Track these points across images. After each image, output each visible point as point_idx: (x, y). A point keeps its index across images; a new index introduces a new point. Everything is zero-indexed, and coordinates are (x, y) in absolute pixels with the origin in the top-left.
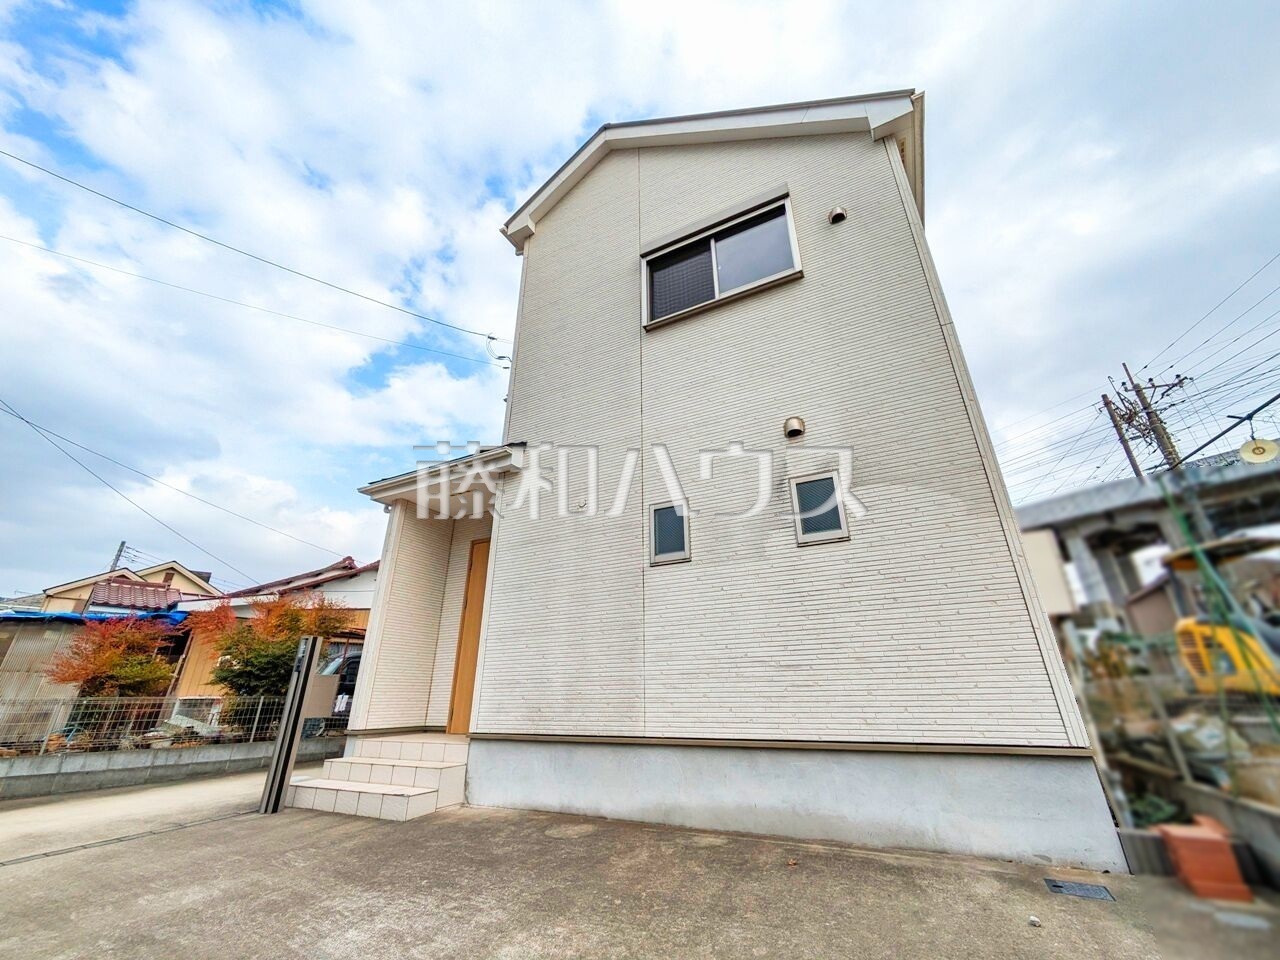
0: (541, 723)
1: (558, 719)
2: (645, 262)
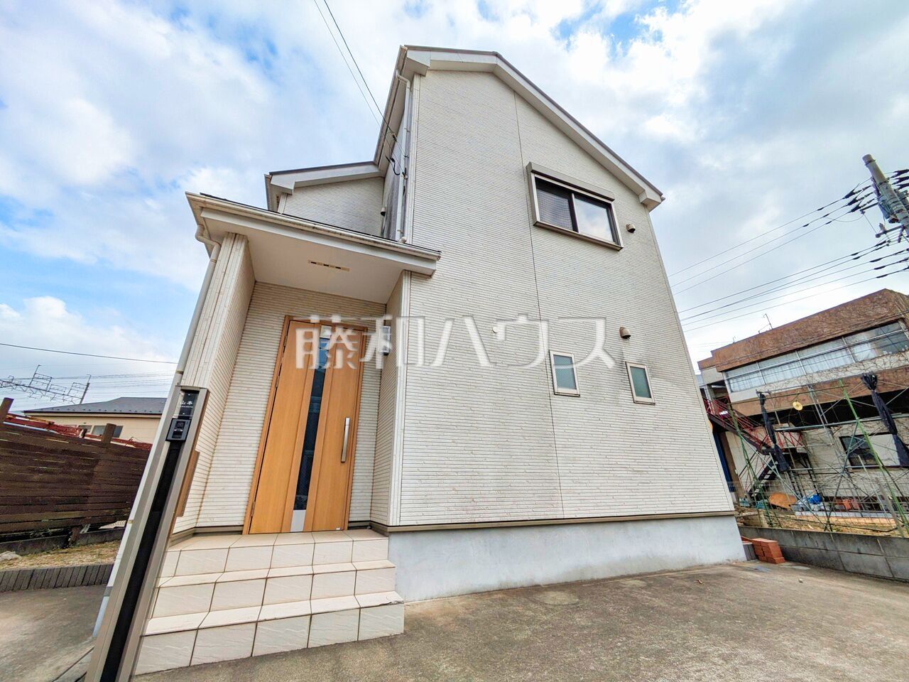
0: (476, 512)
1: (492, 507)
2: (533, 176)
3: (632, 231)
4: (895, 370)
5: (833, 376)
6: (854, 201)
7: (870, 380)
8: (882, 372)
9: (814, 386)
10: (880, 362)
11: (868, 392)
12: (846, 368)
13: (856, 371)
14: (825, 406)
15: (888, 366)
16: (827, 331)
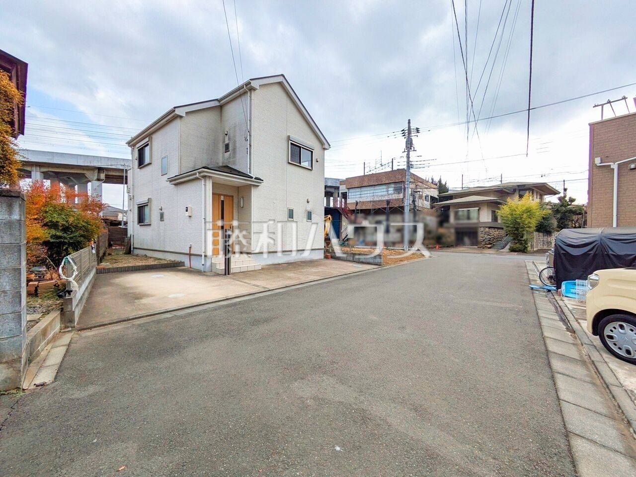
2: (290, 142)
3: (317, 162)
4: (396, 200)
5: (380, 199)
6: (404, 133)
7: (388, 202)
8: (393, 200)
9: (374, 202)
10: (393, 195)
11: (386, 206)
12: (384, 196)
13: (386, 198)
14: (374, 209)
15: (394, 198)
16: (385, 181)
